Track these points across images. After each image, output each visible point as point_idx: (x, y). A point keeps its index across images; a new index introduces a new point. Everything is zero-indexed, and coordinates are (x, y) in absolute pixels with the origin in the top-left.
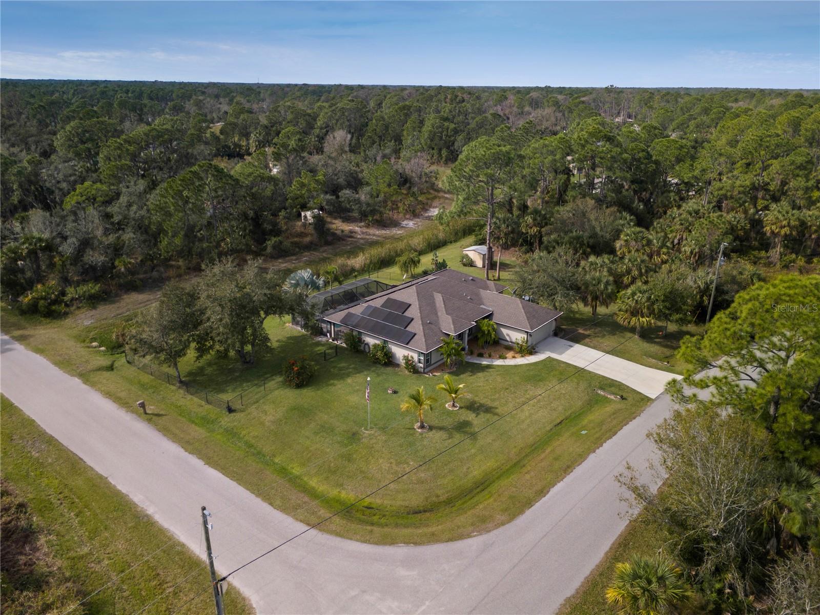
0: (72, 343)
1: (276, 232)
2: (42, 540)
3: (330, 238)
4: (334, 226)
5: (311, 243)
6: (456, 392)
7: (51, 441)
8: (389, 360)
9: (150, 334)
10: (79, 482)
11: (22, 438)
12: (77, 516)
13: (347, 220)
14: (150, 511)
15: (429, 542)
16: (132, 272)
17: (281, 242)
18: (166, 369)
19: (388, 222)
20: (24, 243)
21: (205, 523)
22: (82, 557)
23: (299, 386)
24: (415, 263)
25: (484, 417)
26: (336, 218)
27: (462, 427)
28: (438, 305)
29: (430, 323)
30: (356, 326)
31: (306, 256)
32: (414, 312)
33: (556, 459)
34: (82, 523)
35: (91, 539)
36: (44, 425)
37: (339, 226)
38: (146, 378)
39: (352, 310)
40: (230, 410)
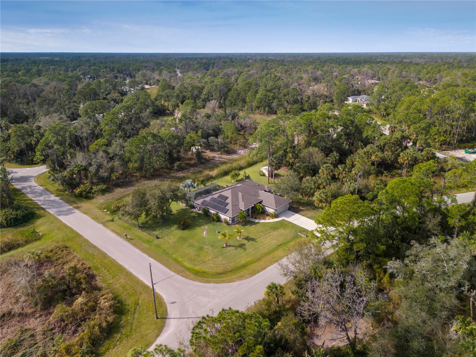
0: (97, 210)
1: (179, 159)
2: (98, 278)
3: (203, 161)
4: (205, 154)
5: (194, 163)
6: (241, 233)
7: (95, 247)
8: (219, 220)
9: (128, 209)
10: (107, 261)
11: (85, 246)
12: (107, 271)
13: (212, 150)
14: (131, 270)
15: (221, 283)
16: (118, 179)
17: (181, 164)
18: (134, 222)
19: (232, 151)
20: (75, 167)
21: (150, 267)
22: (111, 283)
23: (183, 229)
24: (237, 175)
25: (251, 242)
26: (207, 150)
27: (242, 246)
28: (239, 197)
29: (235, 205)
30: (207, 206)
31: (192, 170)
32: (229, 201)
33: (273, 258)
34: (109, 274)
35: (113, 278)
36: (92, 242)
37: (209, 154)
38: (126, 225)
39: (206, 199)
40: (158, 238)
